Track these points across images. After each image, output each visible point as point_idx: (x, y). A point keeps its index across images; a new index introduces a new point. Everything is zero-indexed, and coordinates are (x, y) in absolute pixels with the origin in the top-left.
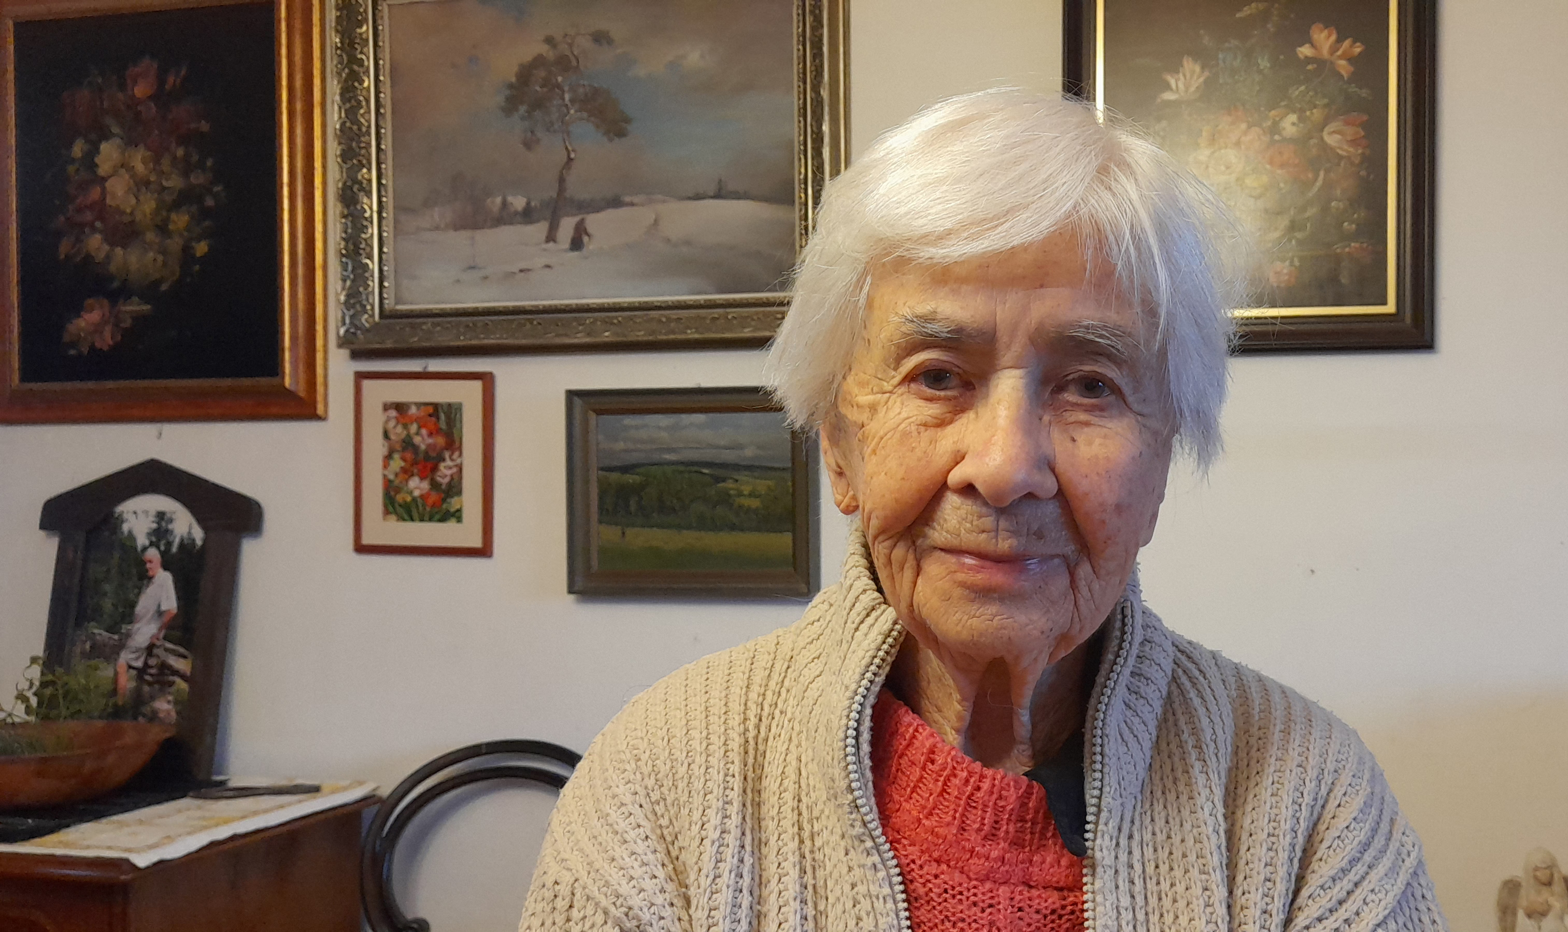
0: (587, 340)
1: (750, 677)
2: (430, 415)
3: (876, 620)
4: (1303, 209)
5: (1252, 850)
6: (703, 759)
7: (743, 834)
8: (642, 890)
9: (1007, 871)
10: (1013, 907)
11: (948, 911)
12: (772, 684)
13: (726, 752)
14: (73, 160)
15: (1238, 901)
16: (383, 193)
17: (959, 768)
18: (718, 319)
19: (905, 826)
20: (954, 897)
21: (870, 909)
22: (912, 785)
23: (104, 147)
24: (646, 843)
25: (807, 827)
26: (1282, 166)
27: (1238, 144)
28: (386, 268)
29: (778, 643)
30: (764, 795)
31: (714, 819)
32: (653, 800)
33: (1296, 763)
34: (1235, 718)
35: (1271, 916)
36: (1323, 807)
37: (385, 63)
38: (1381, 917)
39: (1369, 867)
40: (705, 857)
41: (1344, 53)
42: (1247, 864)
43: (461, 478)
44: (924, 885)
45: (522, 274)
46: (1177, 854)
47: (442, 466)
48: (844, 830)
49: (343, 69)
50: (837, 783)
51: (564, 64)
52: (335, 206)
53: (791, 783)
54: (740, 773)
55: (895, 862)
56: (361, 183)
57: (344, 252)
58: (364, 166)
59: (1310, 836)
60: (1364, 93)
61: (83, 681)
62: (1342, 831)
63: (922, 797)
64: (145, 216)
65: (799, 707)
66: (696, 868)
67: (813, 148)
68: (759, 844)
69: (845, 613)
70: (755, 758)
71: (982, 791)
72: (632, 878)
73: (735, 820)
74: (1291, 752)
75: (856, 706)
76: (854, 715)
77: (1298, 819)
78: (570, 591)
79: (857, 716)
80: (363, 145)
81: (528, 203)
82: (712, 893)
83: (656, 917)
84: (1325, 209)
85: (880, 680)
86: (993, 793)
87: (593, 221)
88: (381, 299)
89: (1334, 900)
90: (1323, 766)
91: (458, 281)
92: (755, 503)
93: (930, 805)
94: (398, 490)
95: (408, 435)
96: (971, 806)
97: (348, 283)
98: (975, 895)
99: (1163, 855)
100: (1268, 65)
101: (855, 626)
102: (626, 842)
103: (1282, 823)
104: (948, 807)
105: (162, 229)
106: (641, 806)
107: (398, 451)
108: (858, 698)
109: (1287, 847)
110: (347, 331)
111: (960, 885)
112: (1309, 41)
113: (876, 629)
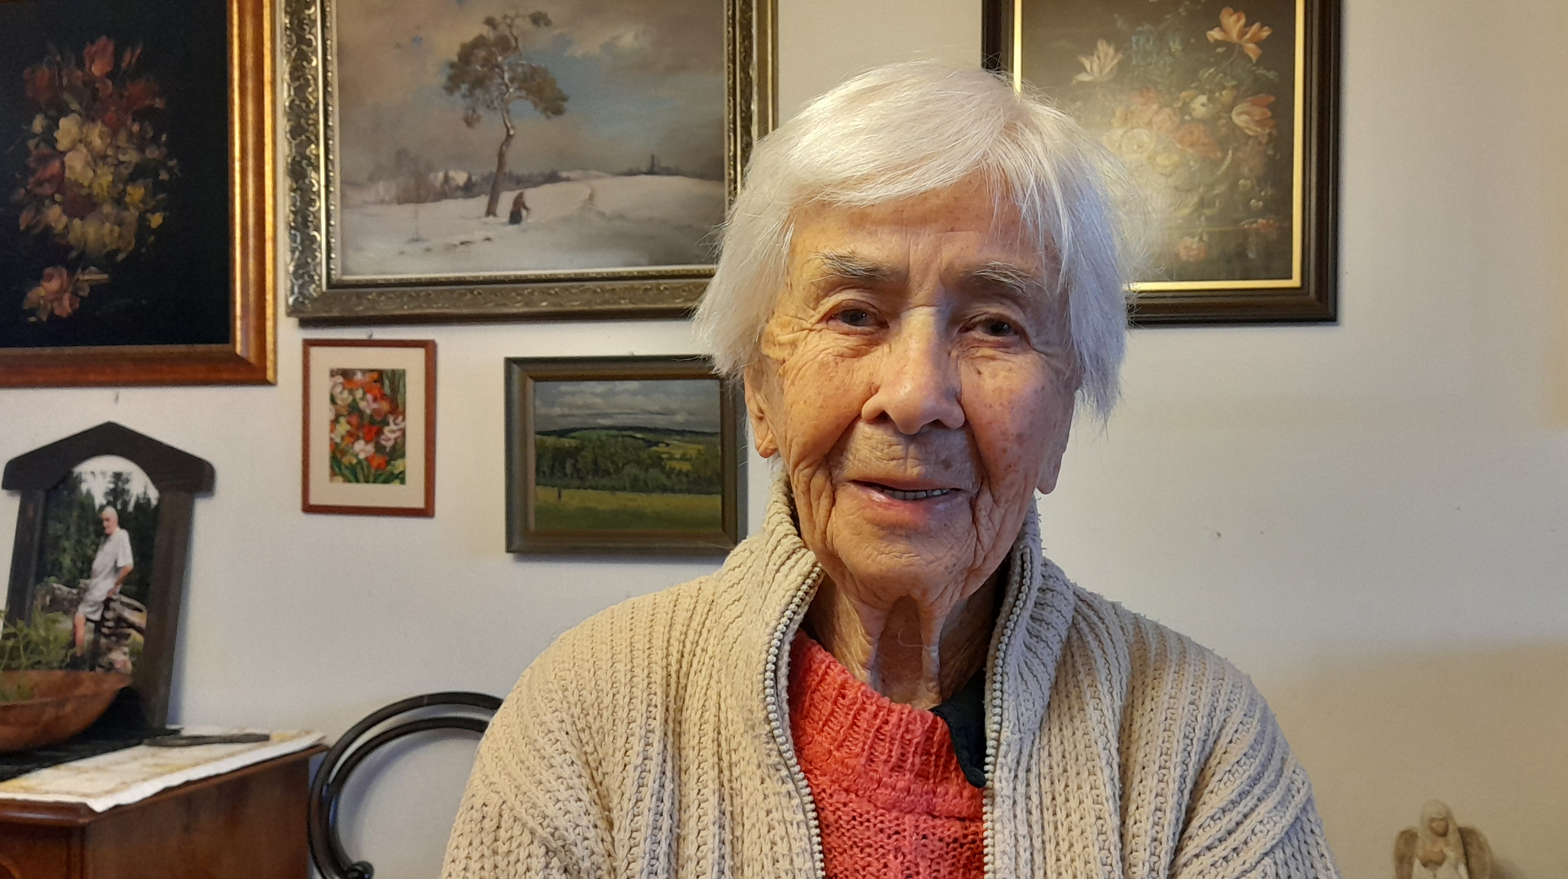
0: (525, 310)
1: (672, 617)
2: (375, 381)
3: (797, 562)
4: (1212, 186)
5: (1144, 782)
6: (628, 691)
7: (665, 761)
8: (567, 812)
9: (912, 801)
10: (918, 834)
11: (856, 837)
12: (694, 625)
13: (649, 684)
14: (35, 135)
15: (1130, 830)
16: (330, 168)
17: (868, 702)
18: (650, 289)
19: (818, 757)
20: (861, 823)
21: (784, 833)
22: (824, 718)
23: (63, 122)
24: (571, 768)
25: (725, 757)
26: (1192, 145)
27: (1149, 124)
28: (333, 240)
29: (700, 589)
30: (685, 727)
31: (637, 746)
32: (579, 728)
33: (1188, 701)
34: (1132, 662)
35: (1161, 843)
36: (1215, 742)
37: (332, 43)
38: (1268, 847)
39: (1259, 800)
40: (628, 782)
41: (1253, 36)
42: (1140, 795)
43: (404, 443)
44: (834, 812)
45: (463, 246)
46: (1073, 786)
47: (386, 430)
48: (760, 759)
49: (293, 49)
50: (755, 714)
51: (504, 45)
52: (284, 180)
53: (712, 716)
54: (662, 703)
55: (808, 790)
56: (308, 158)
57: (293, 224)
58: (313, 142)
59: (1203, 770)
60: (1271, 75)
61: (42, 633)
62: (1233, 766)
63: (833, 730)
64: (102, 189)
65: (719, 646)
66: (619, 792)
67: (742, 126)
68: (679, 772)
69: (767, 556)
70: (677, 691)
71: (890, 725)
72: (558, 801)
73: (657, 747)
74: (1184, 690)
75: (775, 642)
76: (773, 650)
77: (1189, 753)
78: (509, 549)
79: (777, 651)
80: (311, 122)
81: (469, 179)
82: (634, 816)
83: (581, 838)
84: (1234, 186)
85: (799, 618)
86: (899, 726)
87: (532, 196)
88: (329, 269)
89: (1223, 830)
90: (1216, 704)
91: (402, 253)
92: (686, 467)
93: (841, 737)
94: (344, 453)
95: (354, 400)
96: (879, 739)
97: (297, 254)
98: (882, 822)
99: (1059, 787)
100: (1180, 48)
101: (776, 567)
102: (552, 766)
103: (1174, 756)
104: (857, 739)
105: (119, 201)
106: (567, 733)
107: (344, 416)
108: (778, 634)
109: (1177, 779)
110: (296, 300)
111: (868, 812)
112: (1218, 24)
113: (796, 571)
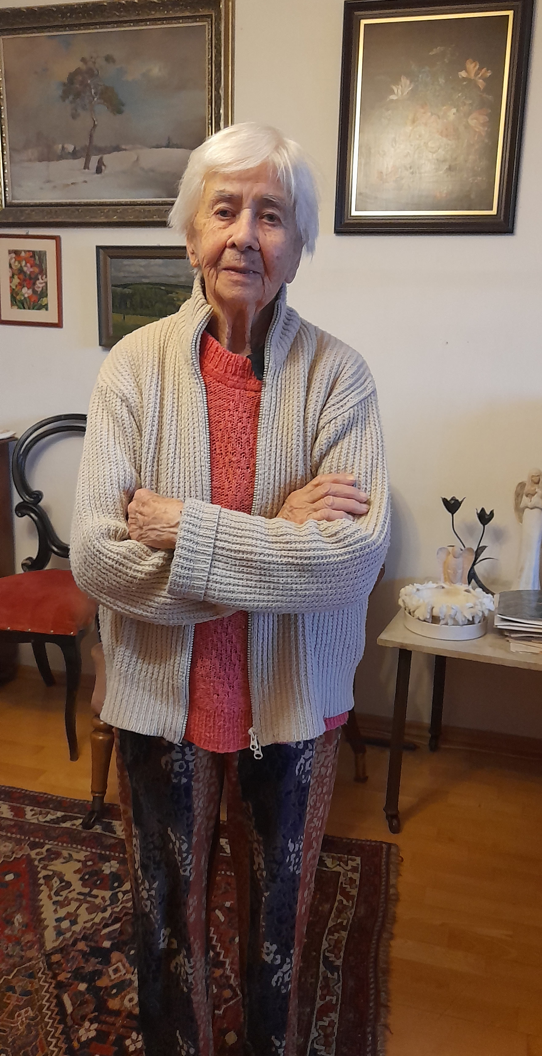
0: (105, 220)
1: (162, 328)
2: (31, 257)
3: (204, 308)
4: (456, 159)
5: (315, 384)
6: (147, 352)
7: (159, 375)
8: (127, 389)
9: (239, 385)
10: (240, 395)
11: (220, 396)
13: (153, 350)
15: (309, 398)
16: (4, 141)
17: (226, 353)
19: (208, 371)
20: (222, 392)
21: (195, 395)
22: (211, 358)
25: (177, 372)
27: (426, 124)
28: (7, 181)
29: (172, 319)
30: (165, 364)
32: (131, 364)
33: (332, 359)
34: (317, 345)
35: (319, 403)
38: (352, 405)
41: (482, 76)
42: (313, 388)
43: (47, 289)
44: (212, 389)
45: (73, 185)
47: (38, 282)
48: (189, 372)
50: (188, 357)
51: (91, 73)
53: (174, 359)
54: (158, 356)
55: (203, 382)
59: (334, 381)
60: (490, 97)
63: (214, 362)
65: (178, 336)
67: (215, 122)
69: (195, 306)
70: (163, 353)
71: (232, 360)
72: (124, 385)
73: (156, 370)
74: (332, 356)
75: (196, 334)
76: (195, 337)
77: (330, 376)
78: (100, 345)
81: (75, 148)
84: (467, 159)
86: (235, 361)
88: (5, 197)
91: (42, 188)
93: (216, 365)
94: (17, 294)
95: (21, 267)
96: (228, 365)
98: (229, 392)
100: (444, 81)
101: (197, 309)
102: (123, 375)
104: (221, 365)
106: (128, 366)
107: (16, 274)
108: (197, 331)
109: (326, 384)
111: (225, 388)
112: (465, 69)
113: (204, 311)
